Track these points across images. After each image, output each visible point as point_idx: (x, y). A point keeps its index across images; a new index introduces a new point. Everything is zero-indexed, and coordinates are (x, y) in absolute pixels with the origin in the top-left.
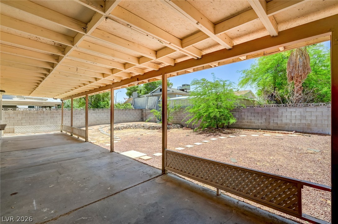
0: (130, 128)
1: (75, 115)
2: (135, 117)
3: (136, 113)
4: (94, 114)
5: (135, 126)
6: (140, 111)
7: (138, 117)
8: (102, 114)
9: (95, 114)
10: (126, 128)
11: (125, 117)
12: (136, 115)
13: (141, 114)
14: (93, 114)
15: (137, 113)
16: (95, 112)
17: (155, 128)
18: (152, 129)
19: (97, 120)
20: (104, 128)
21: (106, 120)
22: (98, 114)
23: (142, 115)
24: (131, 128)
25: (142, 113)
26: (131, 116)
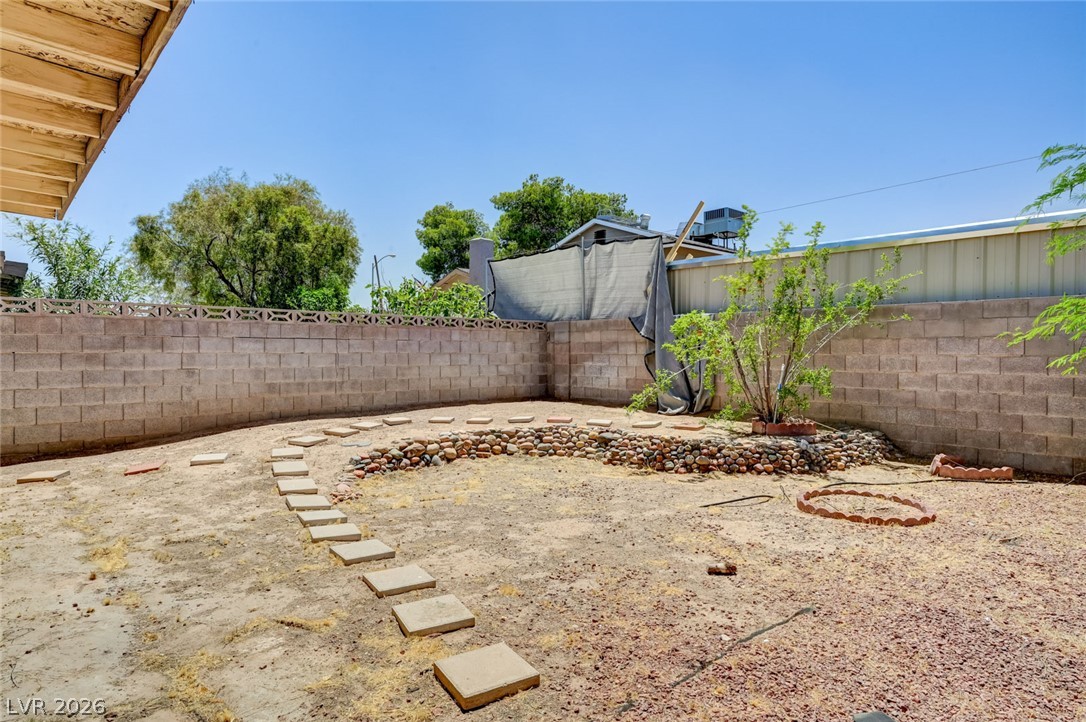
0: (504, 450)
1: (114, 346)
2: (502, 369)
3: (509, 344)
4: (250, 347)
5: (540, 438)
6: (534, 336)
7: (520, 369)
8: (301, 346)
9: (260, 346)
10: (475, 449)
11: (448, 372)
12: (513, 357)
13: (536, 353)
14: (239, 344)
15: (519, 345)
16: (256, 332)
17: (712, 456)
18: (689, 469)
19: (271, 388)
20: (314, 450)
21: (330, 385)
22: (279, 347)
23: (545, 358)
24: (511, 447)
25: (544, 347)
26: (484, 361)
